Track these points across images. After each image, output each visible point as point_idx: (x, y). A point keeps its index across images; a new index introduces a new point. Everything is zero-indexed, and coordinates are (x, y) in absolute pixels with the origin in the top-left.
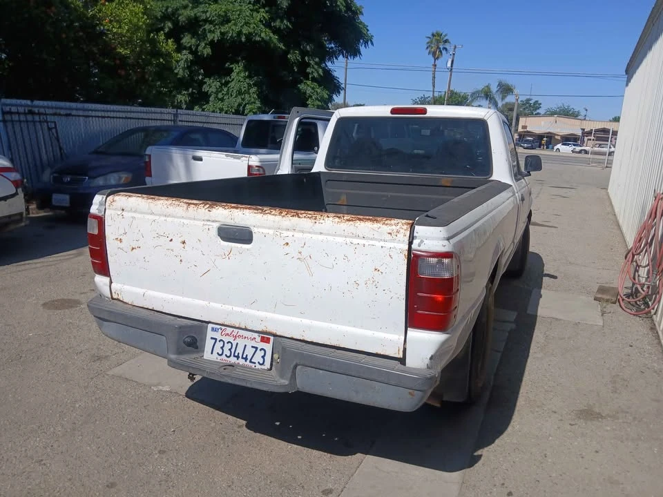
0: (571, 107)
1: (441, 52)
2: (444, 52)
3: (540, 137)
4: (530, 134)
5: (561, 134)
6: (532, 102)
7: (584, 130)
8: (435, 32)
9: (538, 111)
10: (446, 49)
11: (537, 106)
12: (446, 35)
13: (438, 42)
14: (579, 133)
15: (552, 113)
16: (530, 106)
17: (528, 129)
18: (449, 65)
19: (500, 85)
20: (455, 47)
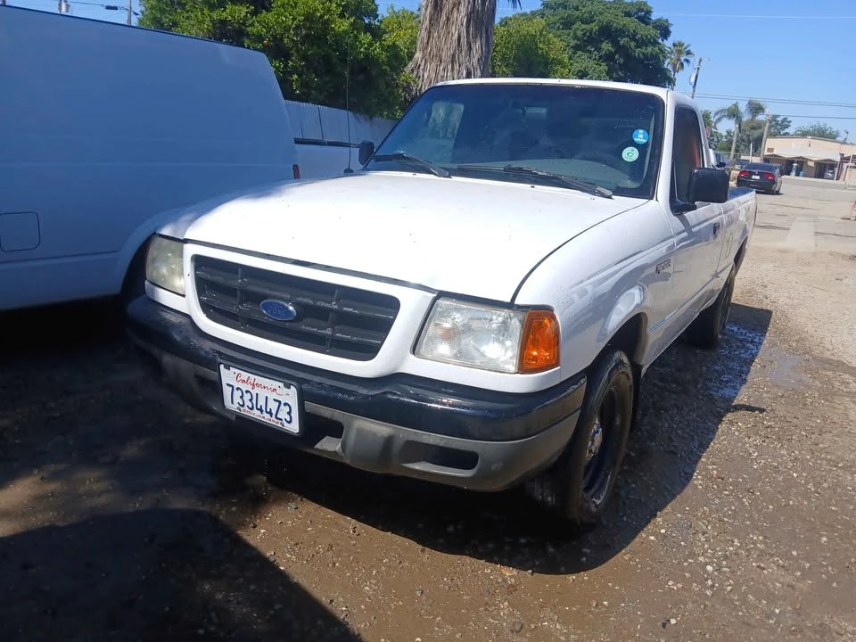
0: (828, 126)
1: (682, 64)
2: (685, 64)
3: (790, 162)
4: (776, 158)
5: (815, 159)
6: (779, 119)
7: (842, 155)
8: (676, 43)
9: (786, 130)
10: (687, 61)
11: (785, 124)
12: (688, 46)
13: (680, 52)
14: (838, 159)
15: (804, 134)
16: (777, 124)
17: (774, 153)
18: (693, 79)
19: (750, 103)
20: (700, 61)
